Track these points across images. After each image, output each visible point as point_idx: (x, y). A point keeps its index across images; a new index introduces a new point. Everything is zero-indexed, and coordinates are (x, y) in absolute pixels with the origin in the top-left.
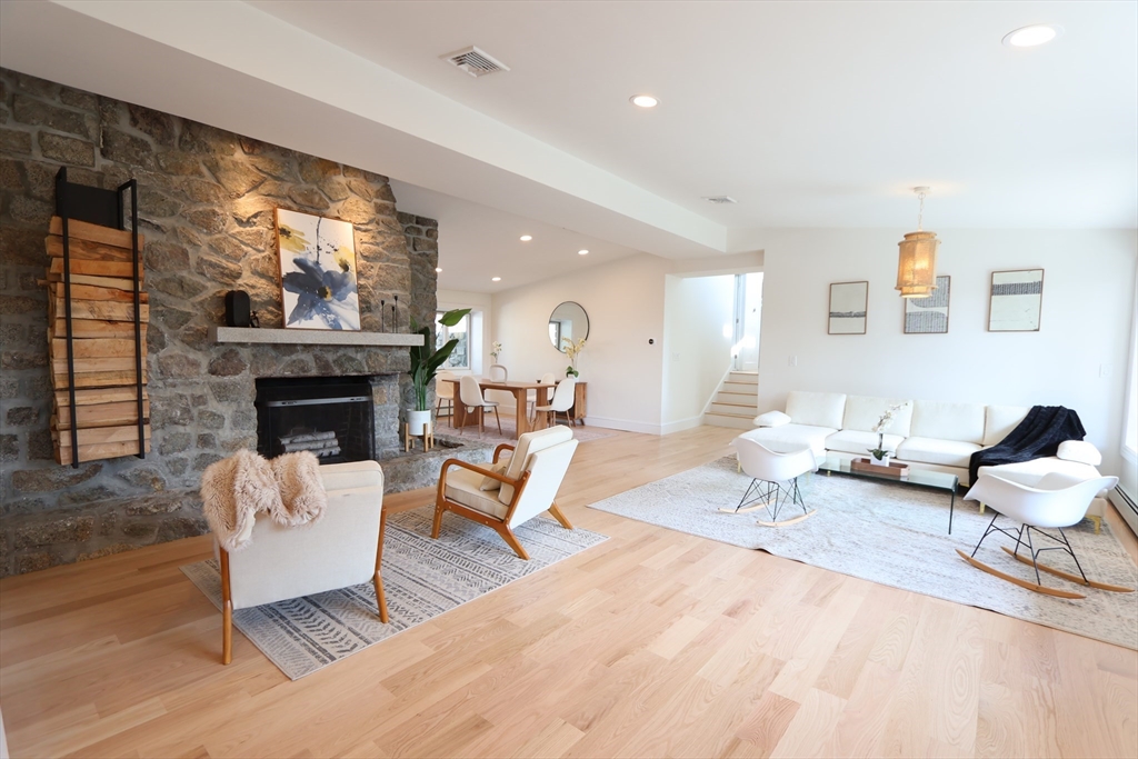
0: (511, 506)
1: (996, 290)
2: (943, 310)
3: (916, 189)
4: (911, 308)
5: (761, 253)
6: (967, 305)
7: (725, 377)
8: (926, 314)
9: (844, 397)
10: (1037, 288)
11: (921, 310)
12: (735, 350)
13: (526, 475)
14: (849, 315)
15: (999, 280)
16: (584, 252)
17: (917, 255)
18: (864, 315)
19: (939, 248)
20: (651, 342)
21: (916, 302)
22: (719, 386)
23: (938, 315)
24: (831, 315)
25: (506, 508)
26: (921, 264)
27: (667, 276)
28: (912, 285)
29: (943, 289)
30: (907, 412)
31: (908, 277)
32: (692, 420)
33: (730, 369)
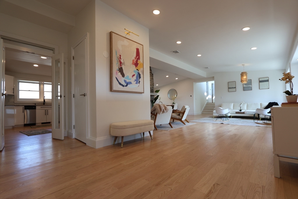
0: (182, 117)
1: (260, 82)
2: (251, 86)
3: (243, 65)
4: (245, 86)
5: (214, 77)
6: (255, 85)
7: (206, 104)
8: (247, 87)
9: (233, 104)
10: (268, 81)
11: (246, 86)
12: (207, 98)
13: (185, 111)
14: (232, 88)
15: (261, 80)
16: (177, 79)
17: (244, 76)
18: (235, 88)
19: (248, 75)
20: (191, 96)
21: (245, 84)
22: (205, 106)
23: (250, 87)
24: (229, 88)
25: (181, 117)
26: (245, 77)
27: (194, 83)
28: (244, 81)
29: (250, 82)
30: (246, 105)
31: (243, 79)
32: (200, 112)
33: (206, 102)
